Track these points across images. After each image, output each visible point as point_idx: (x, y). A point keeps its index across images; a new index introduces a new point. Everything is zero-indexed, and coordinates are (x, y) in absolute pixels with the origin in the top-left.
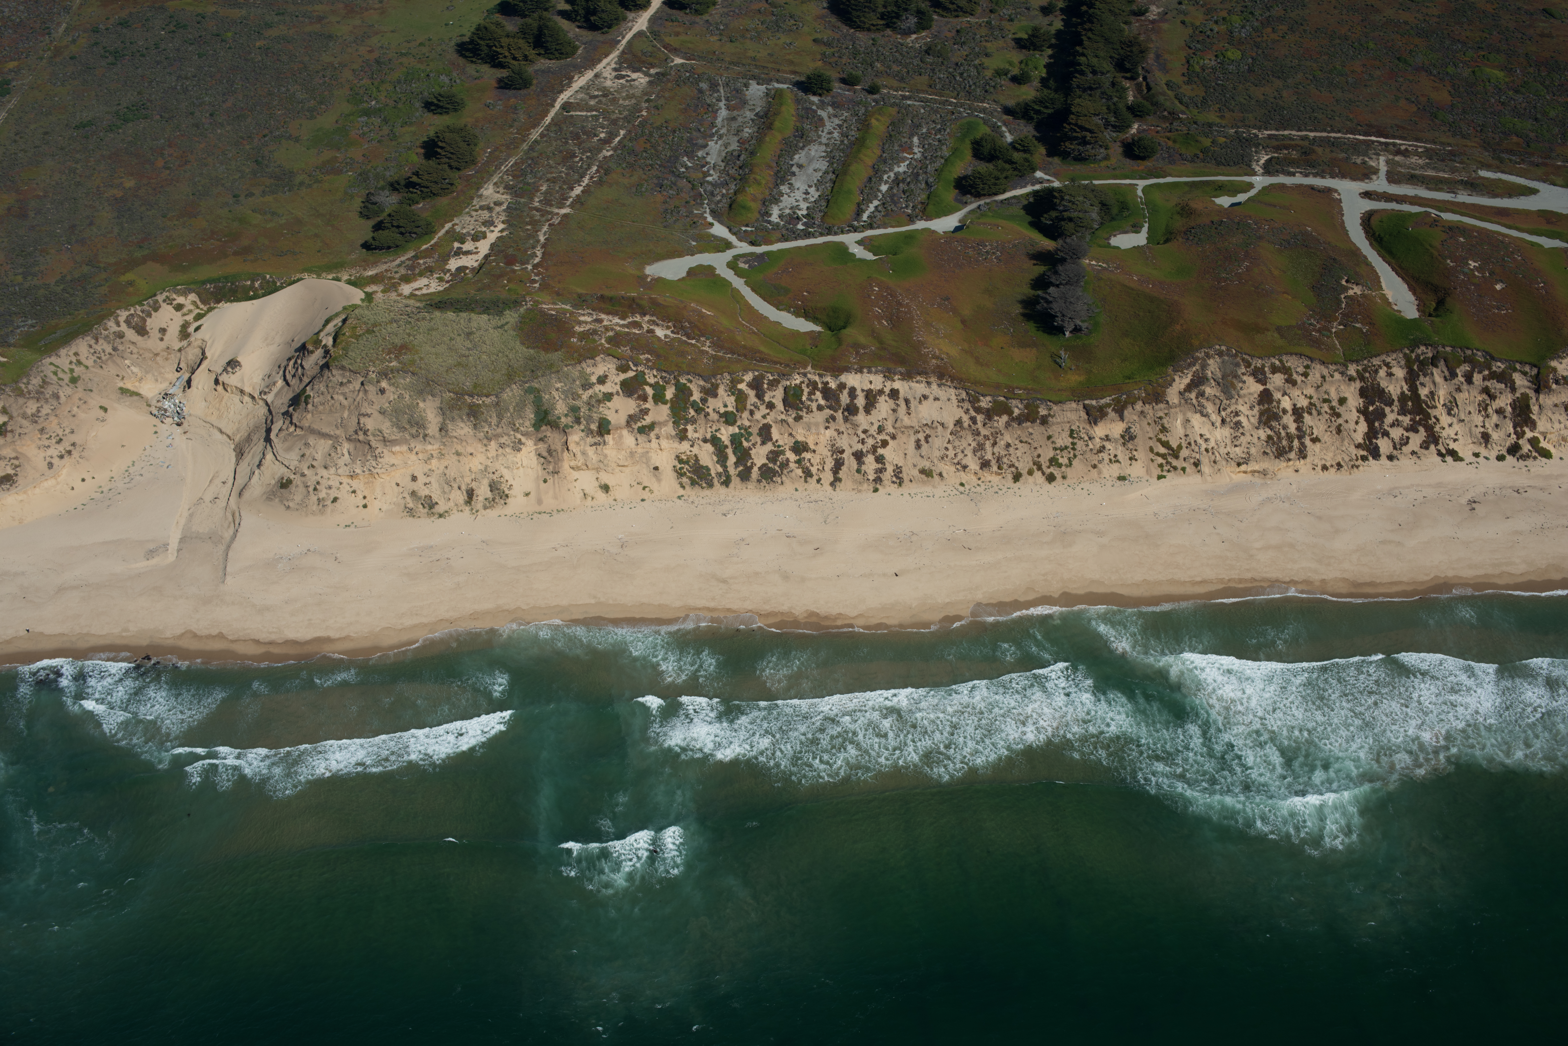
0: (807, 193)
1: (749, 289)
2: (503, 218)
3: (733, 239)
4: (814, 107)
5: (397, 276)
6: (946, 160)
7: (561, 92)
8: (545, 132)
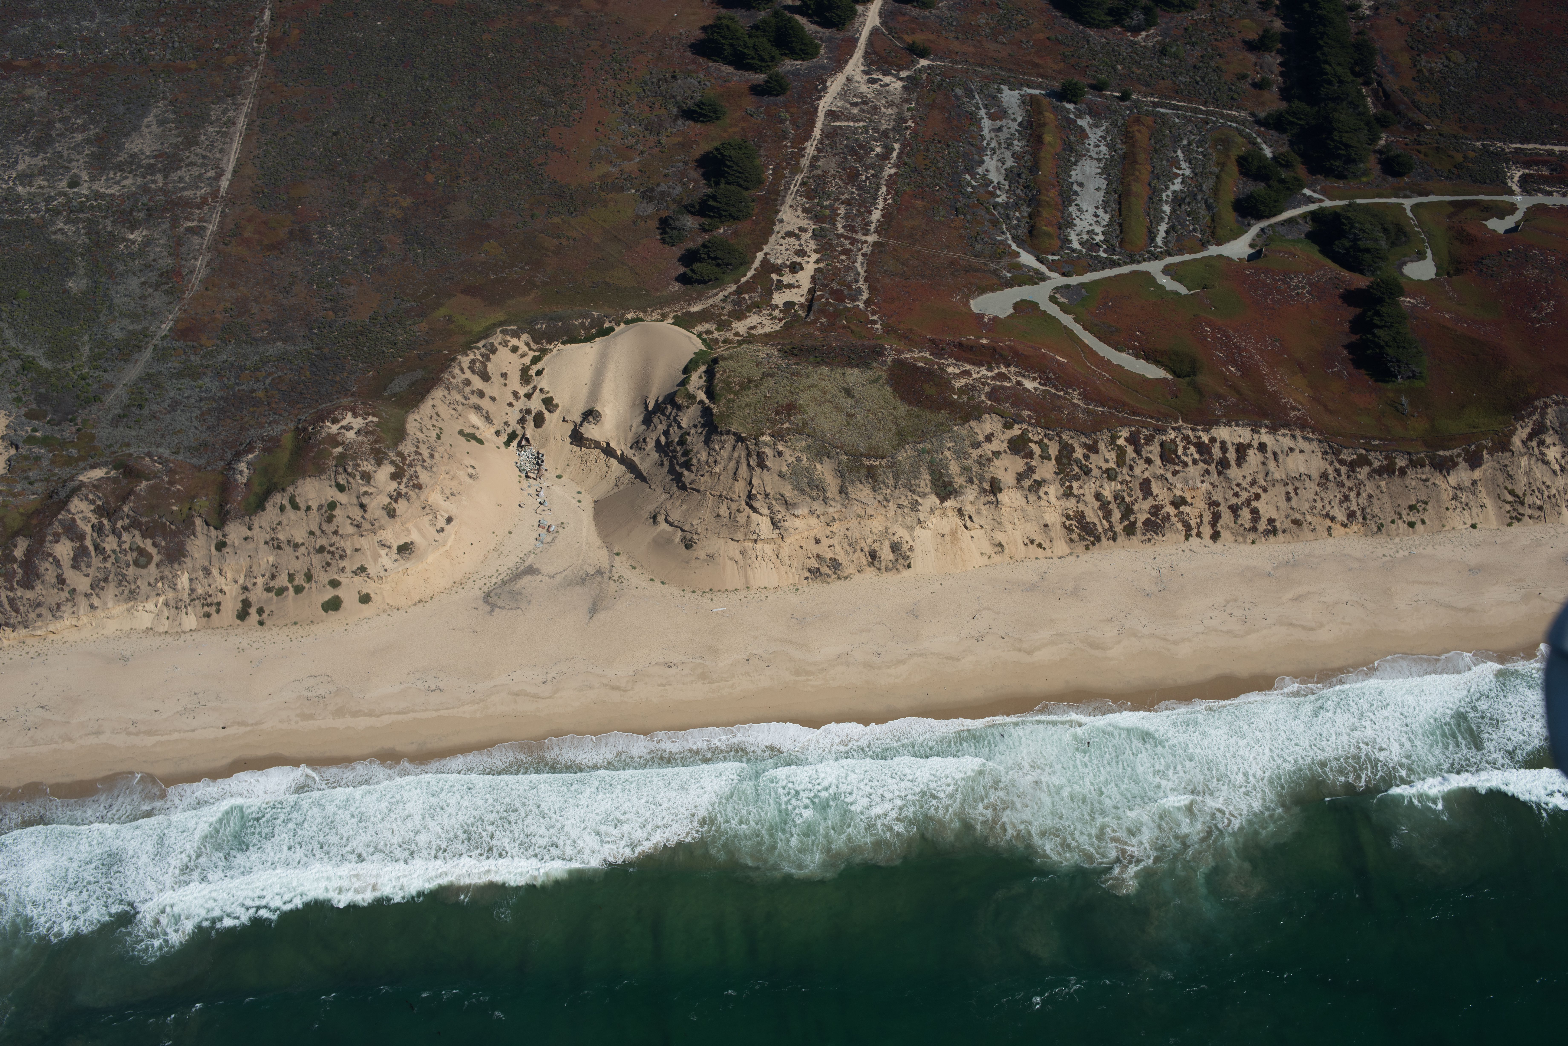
0: (1096, 216)
1: (1079, 327)
2: (814, 247)
3: (1043, 269)
4: (1072, 116)
5: (725, 312)
6: (1217, 177)
7: (820, 98)
8: (820, 146)
